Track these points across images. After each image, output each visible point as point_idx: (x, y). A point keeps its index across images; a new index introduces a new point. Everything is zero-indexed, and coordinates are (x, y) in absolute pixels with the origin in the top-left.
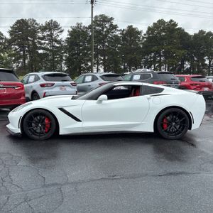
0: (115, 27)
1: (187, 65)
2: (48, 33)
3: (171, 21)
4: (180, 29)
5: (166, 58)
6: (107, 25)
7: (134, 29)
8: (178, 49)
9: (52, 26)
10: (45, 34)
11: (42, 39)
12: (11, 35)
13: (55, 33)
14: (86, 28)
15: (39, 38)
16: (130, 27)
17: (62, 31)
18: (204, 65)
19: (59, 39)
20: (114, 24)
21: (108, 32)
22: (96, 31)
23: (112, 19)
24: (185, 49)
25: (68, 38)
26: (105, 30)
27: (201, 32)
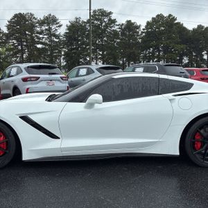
0: (114, 21)
1: (186, 60)
2: (47, 28)
3: (170, 15)
4: (178, 23)
5: (165, 53)
6: (105, 20)
7: (133, 24)
8: (178, 44)
9: (50, 20)
10: (43, 28)
11: (40, 33)
12: (8, 29)
13: (53, 27)
14: (85, 22)
15: (38, 33)
16: (129, 22)
17: (60, 26)
18: (203, 60)
19: (57, 33)
20: (113, 18)
21: (106, 26)
22: (95, 26)
23: (110, 13)
24: (184, 44)
25: (66, 33)
26: (104, 24)
27: (200, 27)
